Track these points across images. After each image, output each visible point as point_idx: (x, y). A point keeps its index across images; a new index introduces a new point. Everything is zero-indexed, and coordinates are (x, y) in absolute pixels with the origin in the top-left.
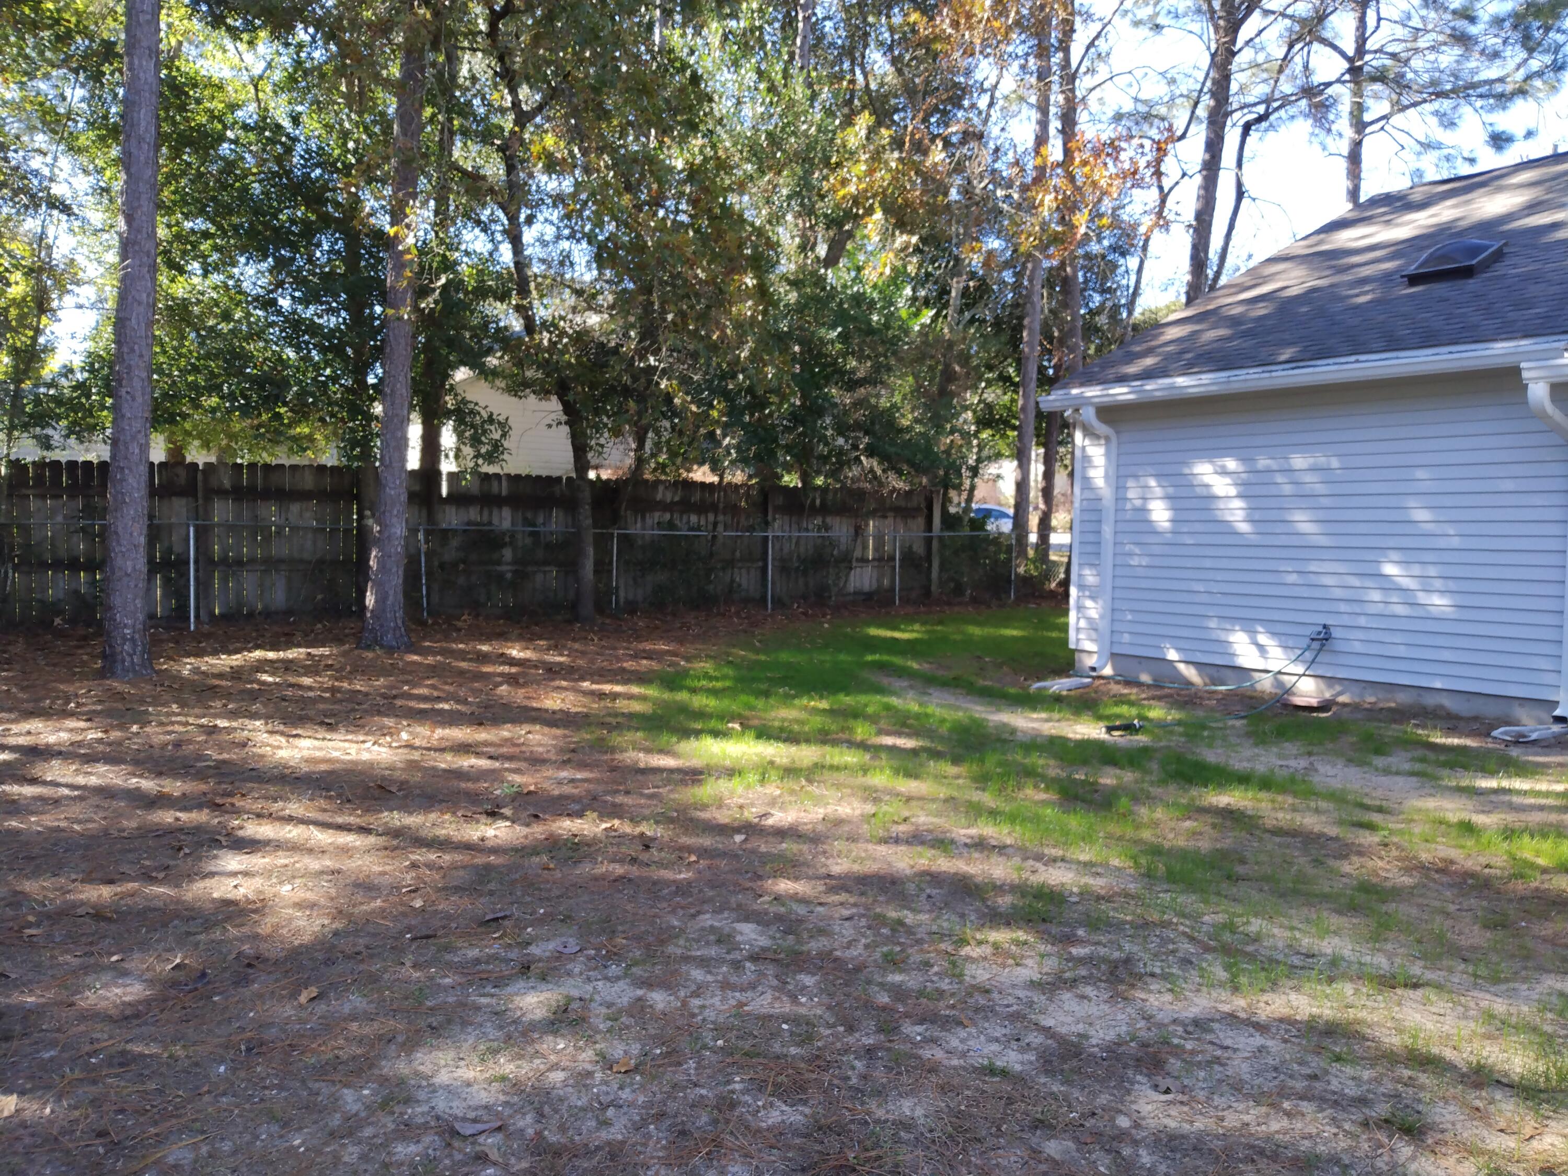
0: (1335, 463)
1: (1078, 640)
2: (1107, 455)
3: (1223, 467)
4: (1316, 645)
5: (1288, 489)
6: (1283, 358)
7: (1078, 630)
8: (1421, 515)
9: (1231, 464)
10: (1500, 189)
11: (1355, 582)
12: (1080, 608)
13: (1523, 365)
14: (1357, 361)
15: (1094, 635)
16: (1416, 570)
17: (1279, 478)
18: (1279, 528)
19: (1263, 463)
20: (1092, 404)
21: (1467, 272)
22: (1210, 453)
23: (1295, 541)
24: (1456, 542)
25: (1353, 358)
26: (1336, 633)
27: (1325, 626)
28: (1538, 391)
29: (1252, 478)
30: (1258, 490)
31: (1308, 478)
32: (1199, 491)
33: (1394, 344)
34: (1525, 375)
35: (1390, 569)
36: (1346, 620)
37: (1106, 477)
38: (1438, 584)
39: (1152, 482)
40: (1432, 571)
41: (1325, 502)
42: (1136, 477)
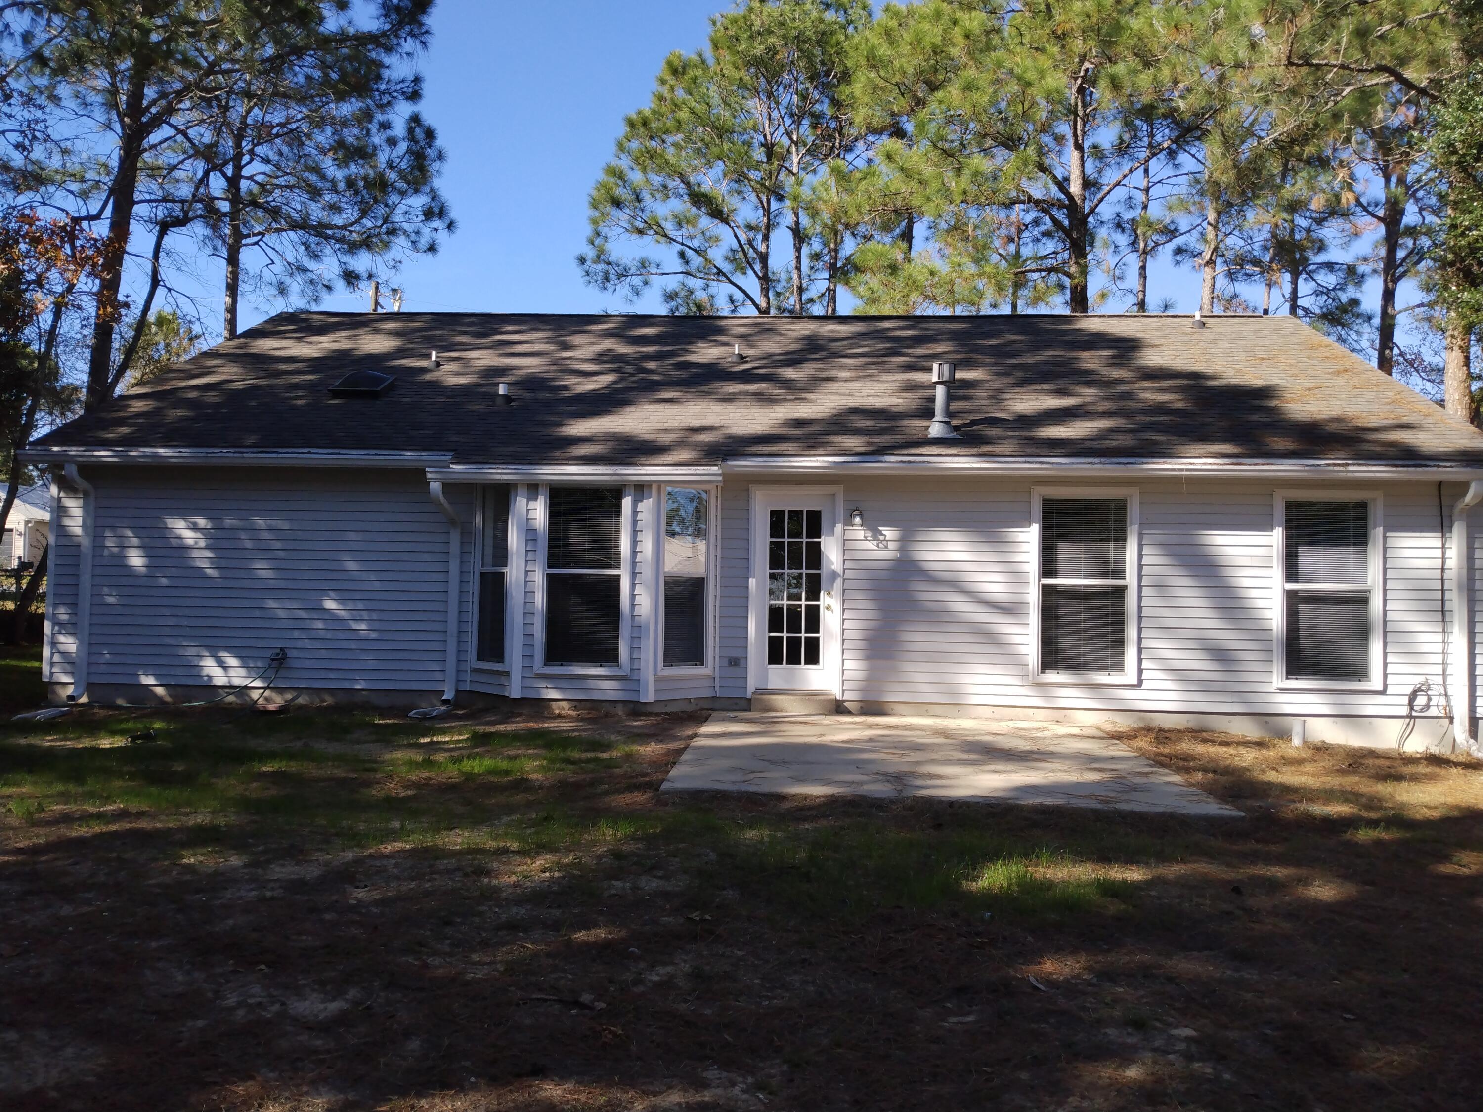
0: (286, 525)
1: (52, 673)
2: (85, 507)
3: (195, 524)
4: (275, 664)
5: (249, 544)
6: (249, 442)
7: (52, 664)
8: (352, 566)
9: (202, 522)
10: (377, 331)
11: (303, 614)
12: (54, 644)
13: (427, 469)
14: (309, 453)
15: (68, 667)
16: (350, 606)
17: (243, 536)
18: (242, 574)
19: (229, 522)
20: (76, 462)
21: (374, 395)
22: (182, 514)
23: (258, 584)
24: (377, 585)
25: (306, 450)
26: (291, 654)
27: (282, 649)
28: (435, 486)
29: (220, 534)
30: (225, 544)
31: (266, 535)
32: (174, 542)
33: (335, 444)
34: (429, 476)
35: (330, 605)
36: (299, 644)
37: (84, 526)
38: (365, 615)
39: (129, 533)
40: (360, 606)
41: (282, 554)
42: (113, 528)
